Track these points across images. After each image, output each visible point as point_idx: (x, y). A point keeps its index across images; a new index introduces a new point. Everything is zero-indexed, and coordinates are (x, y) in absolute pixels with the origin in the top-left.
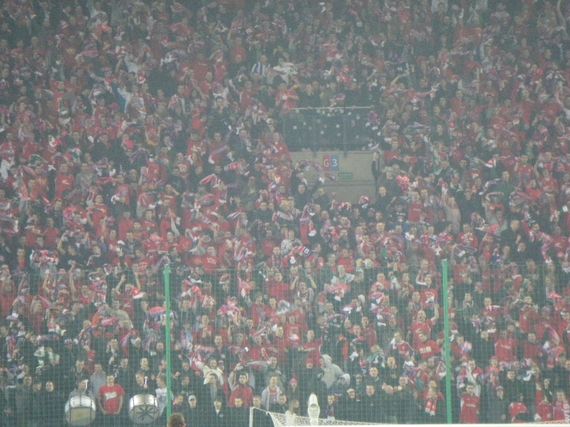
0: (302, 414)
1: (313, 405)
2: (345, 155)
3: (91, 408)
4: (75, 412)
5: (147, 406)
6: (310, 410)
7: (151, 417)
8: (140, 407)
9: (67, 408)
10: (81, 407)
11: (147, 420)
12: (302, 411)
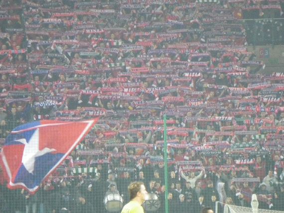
0: (247, 206)
1: (254, 201)
2: (273, 48)
3: (120, 201)
4: (110, 204)
5: (154, 200)
6: (252, 204)
7: (156, 207)
8: (149, 201)
9: (106, 201)
10: (114, 200)
11: (153, 209)
12: (248, 204)
